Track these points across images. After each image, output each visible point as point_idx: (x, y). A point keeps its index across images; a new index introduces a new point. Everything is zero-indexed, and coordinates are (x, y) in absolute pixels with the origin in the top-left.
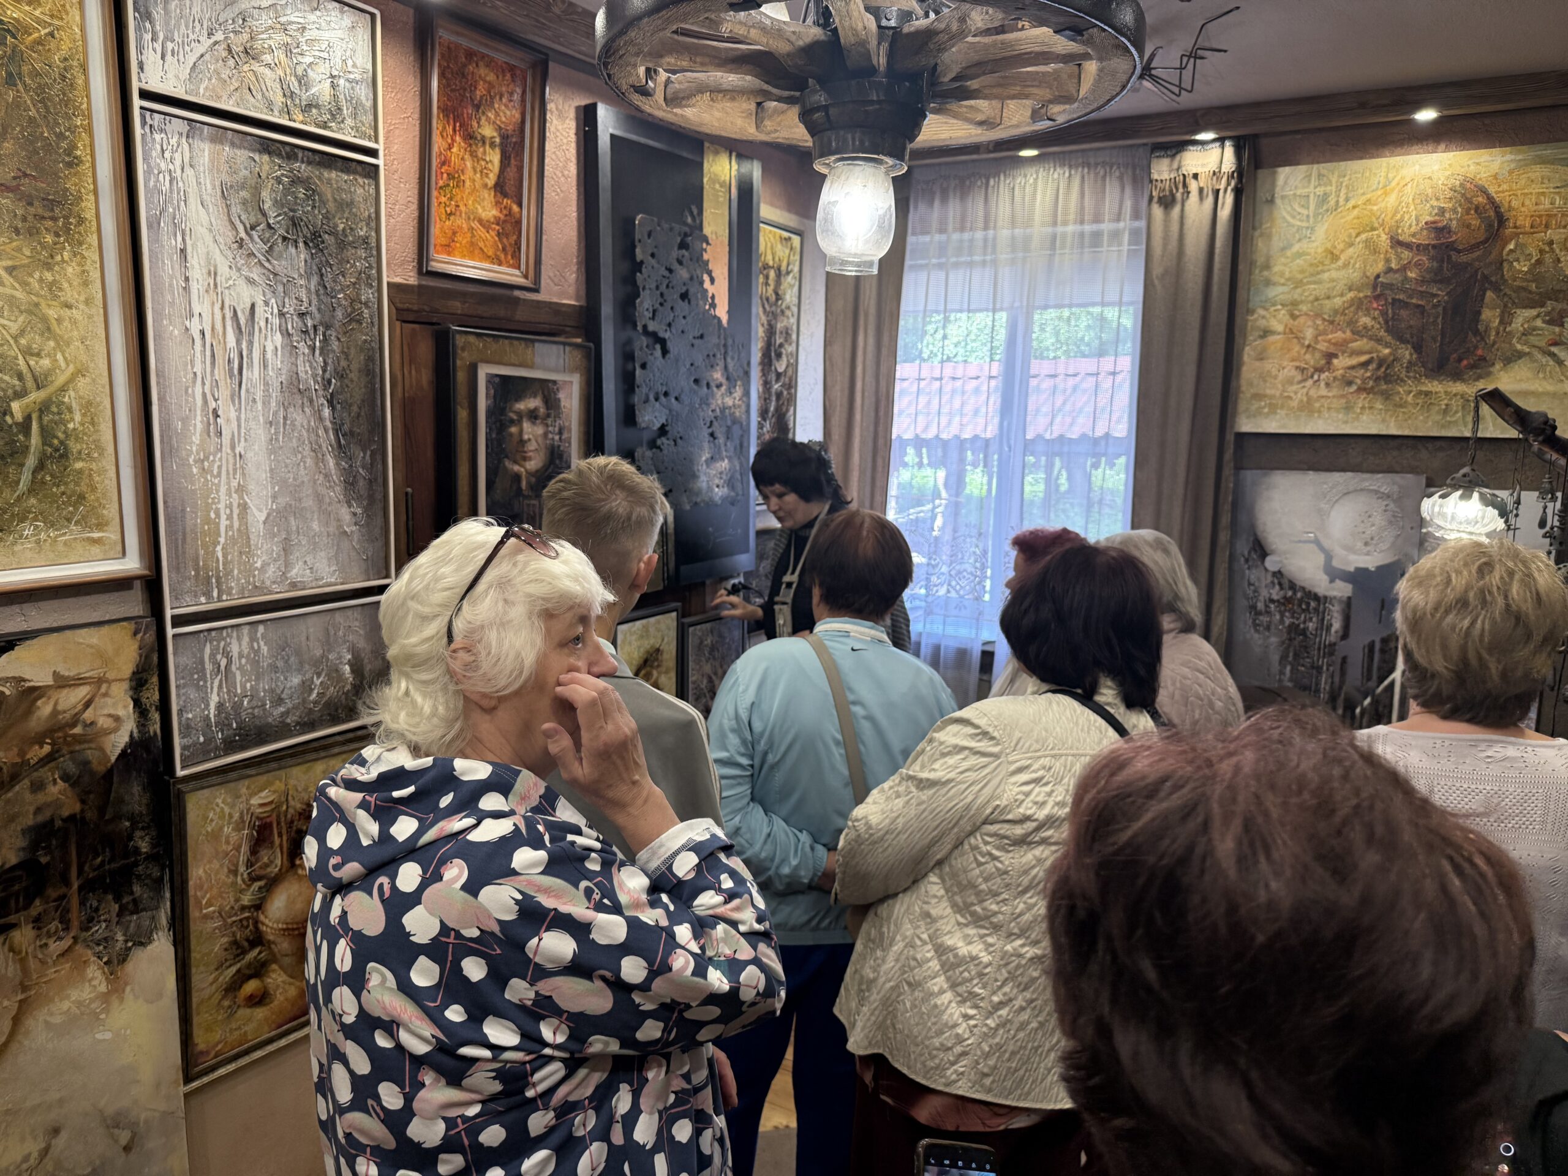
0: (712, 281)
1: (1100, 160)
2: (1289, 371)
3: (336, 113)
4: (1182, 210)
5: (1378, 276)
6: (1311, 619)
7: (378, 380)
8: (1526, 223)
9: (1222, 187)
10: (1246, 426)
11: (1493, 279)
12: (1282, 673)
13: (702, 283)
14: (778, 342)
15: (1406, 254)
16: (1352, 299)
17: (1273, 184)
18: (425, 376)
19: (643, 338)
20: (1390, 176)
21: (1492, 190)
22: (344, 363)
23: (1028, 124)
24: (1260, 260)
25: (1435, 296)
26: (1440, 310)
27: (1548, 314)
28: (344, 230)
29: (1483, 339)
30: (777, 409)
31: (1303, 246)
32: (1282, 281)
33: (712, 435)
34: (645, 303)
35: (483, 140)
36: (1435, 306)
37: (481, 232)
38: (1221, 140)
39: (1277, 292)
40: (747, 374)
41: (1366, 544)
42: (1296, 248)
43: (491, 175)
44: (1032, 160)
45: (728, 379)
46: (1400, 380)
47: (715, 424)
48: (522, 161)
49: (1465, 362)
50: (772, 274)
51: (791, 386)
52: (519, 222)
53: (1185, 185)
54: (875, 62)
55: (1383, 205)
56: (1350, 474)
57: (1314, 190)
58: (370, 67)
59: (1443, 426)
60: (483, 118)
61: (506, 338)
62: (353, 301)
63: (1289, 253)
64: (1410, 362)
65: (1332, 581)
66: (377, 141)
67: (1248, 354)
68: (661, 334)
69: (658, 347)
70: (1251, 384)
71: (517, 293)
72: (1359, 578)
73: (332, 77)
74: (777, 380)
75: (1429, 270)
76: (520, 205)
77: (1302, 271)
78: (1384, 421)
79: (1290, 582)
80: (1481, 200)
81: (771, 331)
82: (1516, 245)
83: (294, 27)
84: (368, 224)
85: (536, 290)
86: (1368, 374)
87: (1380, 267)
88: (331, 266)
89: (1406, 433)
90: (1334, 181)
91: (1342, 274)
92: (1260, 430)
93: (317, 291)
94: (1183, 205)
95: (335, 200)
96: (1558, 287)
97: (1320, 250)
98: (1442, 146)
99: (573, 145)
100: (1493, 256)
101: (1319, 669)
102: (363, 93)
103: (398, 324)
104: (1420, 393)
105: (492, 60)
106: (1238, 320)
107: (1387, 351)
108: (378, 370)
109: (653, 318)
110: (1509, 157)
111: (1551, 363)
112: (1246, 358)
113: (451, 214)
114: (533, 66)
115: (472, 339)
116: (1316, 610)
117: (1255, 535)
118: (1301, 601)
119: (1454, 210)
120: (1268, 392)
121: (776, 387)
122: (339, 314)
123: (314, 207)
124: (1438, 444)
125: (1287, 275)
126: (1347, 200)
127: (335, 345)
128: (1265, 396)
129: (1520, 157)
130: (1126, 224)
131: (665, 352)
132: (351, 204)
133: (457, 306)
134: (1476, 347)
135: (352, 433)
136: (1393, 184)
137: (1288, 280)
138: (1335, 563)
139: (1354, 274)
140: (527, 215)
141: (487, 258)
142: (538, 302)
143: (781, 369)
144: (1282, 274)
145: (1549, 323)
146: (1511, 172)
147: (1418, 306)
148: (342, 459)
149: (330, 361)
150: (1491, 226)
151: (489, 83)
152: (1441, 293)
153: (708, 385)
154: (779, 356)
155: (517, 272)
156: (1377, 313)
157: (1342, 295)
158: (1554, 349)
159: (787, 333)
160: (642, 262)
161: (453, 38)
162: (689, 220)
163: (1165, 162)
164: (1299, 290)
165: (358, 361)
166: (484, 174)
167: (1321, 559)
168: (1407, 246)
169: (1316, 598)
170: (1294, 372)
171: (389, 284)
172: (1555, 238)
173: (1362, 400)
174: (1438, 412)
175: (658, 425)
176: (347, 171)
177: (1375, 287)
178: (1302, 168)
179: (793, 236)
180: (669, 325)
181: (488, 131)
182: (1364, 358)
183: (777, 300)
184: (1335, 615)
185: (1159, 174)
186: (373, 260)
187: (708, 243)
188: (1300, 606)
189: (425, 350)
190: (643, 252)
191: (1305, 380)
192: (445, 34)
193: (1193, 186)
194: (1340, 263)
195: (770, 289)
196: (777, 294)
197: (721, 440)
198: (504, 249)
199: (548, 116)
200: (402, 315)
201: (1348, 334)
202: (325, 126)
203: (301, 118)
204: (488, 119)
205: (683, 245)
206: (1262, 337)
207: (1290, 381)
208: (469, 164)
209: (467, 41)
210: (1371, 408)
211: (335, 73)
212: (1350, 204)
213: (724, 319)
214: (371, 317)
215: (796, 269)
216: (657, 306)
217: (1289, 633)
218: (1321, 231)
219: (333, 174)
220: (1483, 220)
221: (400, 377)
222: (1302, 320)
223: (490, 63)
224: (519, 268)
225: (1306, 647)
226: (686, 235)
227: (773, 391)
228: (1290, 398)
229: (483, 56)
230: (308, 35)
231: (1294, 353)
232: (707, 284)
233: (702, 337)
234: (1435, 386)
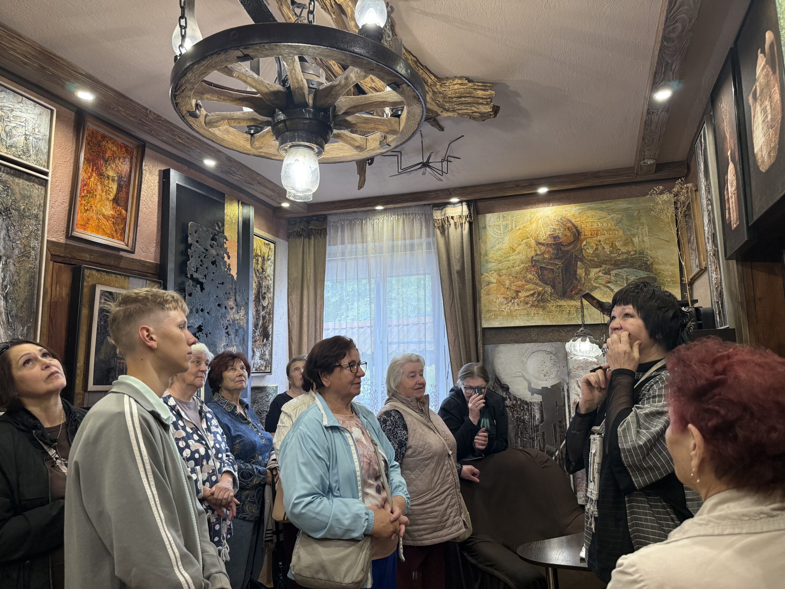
0: (229, 257)
1: (411, 212)
2: (501, 299)
3: (26, 152)
4: (448, 232)
5: (533, 257)
6: (526, 414)
7: (36, 289)
8: (588, 233)
9: (463, 222)
10: (485, 325)
11: (580, 257)
12: (517, 443)
13: (223, 258)
14: (263, 292)
15: (543, 248)
16: (523, 267)
17: (485, 221)
18: (65, 291)
19: (191, 281)
20: (532, 216)
21: (573, 221)
22: (16, 278)
23: (379, 149)
24: (483, 252)
25: (557, 264)
26: (560, 270)
27: (603, 270)
28: (24, 209)
29: (579, 282)
30: (263, 324)
31: (501, 245)
32: (493, 261)
33: (227, 333)
34: (192, 264)
35: (108, 177)
36: (558, 269)
37: (104, 221)
38: (461, 202)
39: (492, 266)
40: (247, 304)
41: (545, 376)
42: (497, 247)
43: (111, 194)
44: (381, 212)
45: (237, 305)
46: (548, 301)
47: (229, 327)
48: (129, 189)
49: (574, 292)
50: (260, 259)
51: (271, 313)
52: (125, 219)
53: (448, 221)
54: (307, 100)
55: (531, 228)
56: (533, 344)
57: (502, 222)
58: (48, 133)
59: (569, 320)
60: (109, 167)
61: (114, 273)
62: (25, 246)
63: (494, 249)
64: (551, 293)
65: (533, 394)
66: (48, 168)
67: (483, 293)
68: (201, 280)
69: (198, 286)
70: (485, 306)
71: (122, 253)
72: (544, 392)
73: (26, 135)
74: (263, 310)
75: (553, 254)
76: (126, 211)
77: (501, 256)
78: (544, 319)
79: (514, 396)
80: (569, 225)
81: (260, 286)
82: (586, 242)
83: (7, 108)
84: (38, 208)
85: (133, 252)
86: (535, 299)
87: (533, 253)
88: (14, 226)
89: (554, 324)
90: (510, 219)
91: (517, 257)
92: (492, 326)
93: (4, 238)
94: (448, 229)
95: (21, 194)
96: (605, 259)
97: (507, 247)
98: (551, 204)
99: (157, 188)
100: (578, 247)
101: (533, 439)
102: (43, 146)
103: (51, 262)
104: (557, 306)
105: (116, 141)
106: (477, 278)
107: (541, 289)
108: (36, 284)
109: (196, 272)
110: (578, 208)
111: (609, 290)
112: (482, 295)
113: (87, 210)
114: (138, 147)
115: (94, 272)
116: (528, 409)
117: (496, 375)
118: (520, 405)
119: (559, 229)
120: (493, 309)
121: (262, 313)
122: (16, 251)
123: (7, 195)
124: (569, 328)
125: (495, 258)
126: (516, 226)
127: (12, 268)
128: (492, 311)
129: (582, 208)
130: (424, 239)
131: (202, 289)
132: (29, 197)
133: (87, 257)
134: (577, 285)
135: (17, 316)
136: (534, 219)
137: (496, 260)
138: (533, 386)
139: (522, 257)
140: (130, 217)
141: (105, 234)
142: (133, 259)
143: (265, 305)
144: (493, 258)
145: (605, 274)
146: (579, 213)
147: (551, 269)
148: (8, 330)
149: (8, 276)
150: (575, 235)
151: (114, 151)
152: (559, 263)
153: (226, 307)
154: (264, 298)
155: (122, 243)
156: (534, 272)
157: (519, 266)
158: (608, 285)
159: (268, 288)
160: (191, 244)
161: (95, 128)
162: (217, 228)
163: (439, 212)
164: (501, 264)
165: (25, 278)
166: (108, 192)
167: (526, 384)
168: (543, 244)
169: (526, 403)
170: (503, 300)
171: (48, 240)
172: (601, 239)
173: (533, 311)
174: (566, 314)
175: (197, 326)
176: (30, 180)
177: (532, 262)
178: (496, 214)
179: (271, 243)
180: (205, 276)
181: (111, 173)
182: (532, 292)
183: (263, 271)
184: (536, 411)
185: (437, 216)
186: (40, 227)
187: (227, 240)
188: (520, 408)
189: (66, 277)
190: (192, 239)
191: (508, 303)
192: (91, 126)
193: (452, 222)
194: (516, 252)
195: (259, 266)
196: (263, 269)
197: (233, 336)
198: (116, 231)
199: (144, 172)
200: (54, 258)
201: (524, 282)
202: (19, 157)
203: (5, 151)
204: (112, 168)
205: (213, 239)
206: (487, 285)
207: (502, 304)
208: (99, 187)
209: (102, 130)
210: (538, 314)
211: (27, 133)
212: (517, 228)
213: (235, 277)
214: (35, 255)
215: (272, 258)
216: (199, 266)
217: (517, 422)
218: (507, 239)
219: (21, 181)
220: (572, 233)
221: (49, 290)
222: (503, 277)
223: (114, 142)
224: (124, 241)
225: (526, 428)
226: (215, 235)
227: (261, 315)
228: (502, 311)
229: (111, 139)
230: (14, 113)
231: (502, 291)
232: (226, 259)
233: (223, 283)
234: (563, 303)
